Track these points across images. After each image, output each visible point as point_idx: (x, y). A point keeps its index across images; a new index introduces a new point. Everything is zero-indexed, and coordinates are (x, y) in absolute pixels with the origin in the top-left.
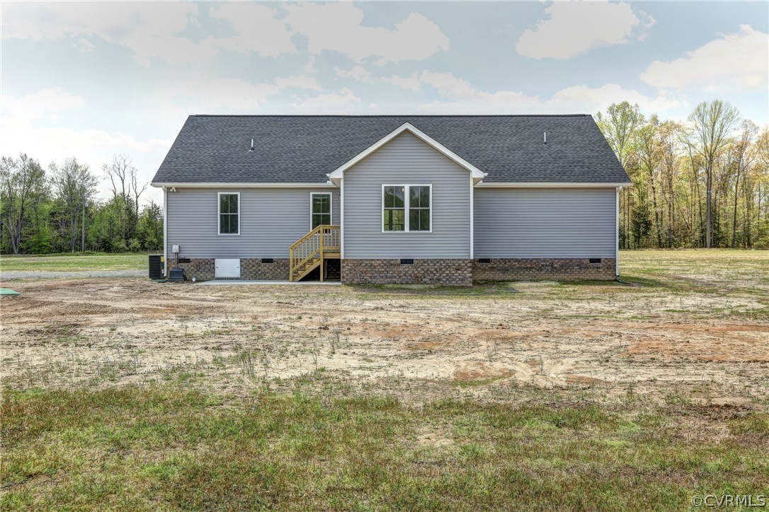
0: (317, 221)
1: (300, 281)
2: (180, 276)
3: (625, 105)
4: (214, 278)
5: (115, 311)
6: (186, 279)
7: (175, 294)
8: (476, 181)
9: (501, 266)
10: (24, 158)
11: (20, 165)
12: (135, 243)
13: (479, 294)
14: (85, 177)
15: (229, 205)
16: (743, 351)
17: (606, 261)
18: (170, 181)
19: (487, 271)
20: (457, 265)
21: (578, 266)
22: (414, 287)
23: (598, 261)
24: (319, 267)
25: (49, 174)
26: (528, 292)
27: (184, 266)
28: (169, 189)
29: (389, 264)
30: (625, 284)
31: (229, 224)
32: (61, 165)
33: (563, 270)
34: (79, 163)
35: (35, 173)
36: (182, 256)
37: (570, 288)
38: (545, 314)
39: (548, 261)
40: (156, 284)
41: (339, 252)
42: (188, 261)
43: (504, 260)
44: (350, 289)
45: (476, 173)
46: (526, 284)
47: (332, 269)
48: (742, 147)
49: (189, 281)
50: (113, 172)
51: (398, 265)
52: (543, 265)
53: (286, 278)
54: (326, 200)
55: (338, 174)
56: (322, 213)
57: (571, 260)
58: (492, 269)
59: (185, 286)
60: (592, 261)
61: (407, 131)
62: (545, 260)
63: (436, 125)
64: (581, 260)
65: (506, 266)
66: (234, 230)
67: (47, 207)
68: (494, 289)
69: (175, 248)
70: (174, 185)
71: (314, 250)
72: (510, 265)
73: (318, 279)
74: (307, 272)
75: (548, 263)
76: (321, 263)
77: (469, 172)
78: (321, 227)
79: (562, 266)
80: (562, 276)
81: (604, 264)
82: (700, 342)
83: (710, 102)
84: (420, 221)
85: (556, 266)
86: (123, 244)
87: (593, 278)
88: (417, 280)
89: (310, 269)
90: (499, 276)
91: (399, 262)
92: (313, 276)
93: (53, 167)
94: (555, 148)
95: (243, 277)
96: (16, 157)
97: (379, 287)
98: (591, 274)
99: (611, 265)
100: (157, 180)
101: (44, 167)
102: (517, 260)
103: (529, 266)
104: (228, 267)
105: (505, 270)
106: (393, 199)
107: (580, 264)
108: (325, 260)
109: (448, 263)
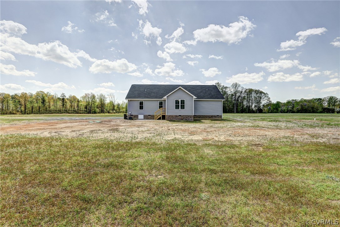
0: (160, 107)
1: (157, 120)
2: (131, 118)
3: (218, 83)
4: (138, 119)
5: (123, 126)
6: (132, 119)
7: (132, 122)
8: (194, 99)
10: (92, 93)
11: (91, 95)
12: (114, 111)
13: (196, 122)
14: (104, 97)
15: (141, 103)
16: (255, 134)
18: (129, 98)
20: (190, 116)
22: (181, 121)
24: (161, 117)
25: (97, 97)
26: (205, 122)
27: (132, 116)
28: (129, 100)
29: (176, 116)
30: (224, 121)
31: (141, 108)
32: (99, 95)
34: (103, 94)
35: (94, 97)
36: (131, 114)
37: (214, 121)
38: (211, 126)
40: (126, 120)
41: (165, 113)
42: (133, 115)
43: (199, 116)
44: (169, 121)
45: (195, 97)
46: (204, 121)
47: (164, 117)
48: (241, 92)
49: (133, 120)
50: (110, 96)
51: (178, 116)
53: (154, 119)
54: (162, 102)
55: (165, 97)
56: (161, 105)
57: (213, 116)
58: (197, 117)
59: (133, 121)
60: (217, 116)
61: (180, 88)
62: (208, 116)
63: (185, 87)
66: (142, 109)
67: (96, 104)
68: (198, 122)
69: (130, 113)
70: (130, 99)
71: (160, 113)
72: (201, 117)
73: (161, 119)
74: (158, 118)
76: (161, 116)
77: (193, 97)
78: (161, 108)
79: (211, 117)
80: (211, 119)
82: (246, 132)
83: (235, 83)
84: (183, 107)
86: (112, 112)
88: (182, 120)
89: (159, 117)
90: (198, 119)
92: (160, 119)
93: (98, 95)
94: (209, 92)
95: (144, 119)
96: (90, 93)
97: (174, 121)
98: (217, 118)
99: (221, 117)
100: (126, 98)
101: (96, 95)
104: (141, 117)
105: (199, 118)
106: (177, 102)
107: (215, 116)
108: (162, 115)
109: (188, 116)
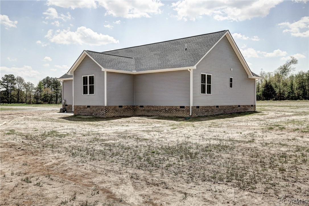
9: (147, 109)
17: (187, 107)
19: (142, 111)
20: (102, 108)
21: (175, 110)
23: (183, 107)
27: (66, 107)
29: (84, 107)
33: (169, 112)
36: (66, 104)
39: (164, 107)
43: (148, 107)
51: (87, 108)
52: (162, 109)
57: (173, 107)
58: (144, 110)
60: (181, 107)
62: (162, 107)
64: (176, 107)
65: (149, 109)
69: (64, 101)
72: (150, 109)
75: (164, 108)
79: (169, 109)
80: (169, 115)
81: (186, 109)
85: (167, 109)
87: (181, 116)
88: (91, 114)
90: (146, 114)
91: (87, 107)
98: (181, 114)
99: (189, 109)
102: (153, 107)
103: (157, 109)
105: (148, 111)
106: (85, 81)
109: (99, 107)
